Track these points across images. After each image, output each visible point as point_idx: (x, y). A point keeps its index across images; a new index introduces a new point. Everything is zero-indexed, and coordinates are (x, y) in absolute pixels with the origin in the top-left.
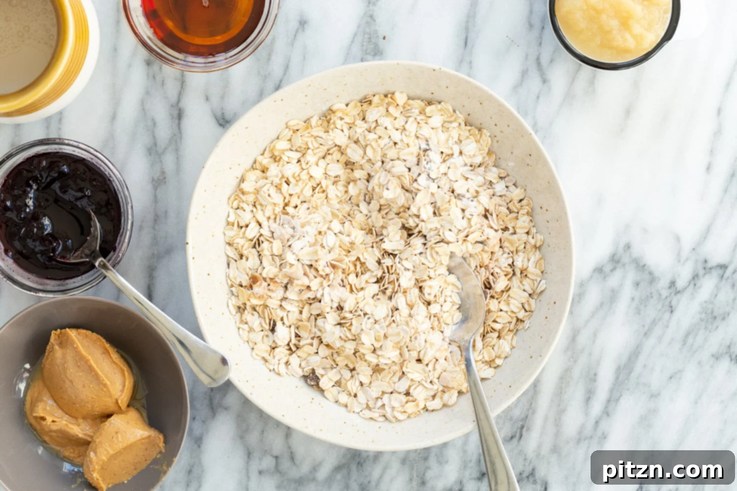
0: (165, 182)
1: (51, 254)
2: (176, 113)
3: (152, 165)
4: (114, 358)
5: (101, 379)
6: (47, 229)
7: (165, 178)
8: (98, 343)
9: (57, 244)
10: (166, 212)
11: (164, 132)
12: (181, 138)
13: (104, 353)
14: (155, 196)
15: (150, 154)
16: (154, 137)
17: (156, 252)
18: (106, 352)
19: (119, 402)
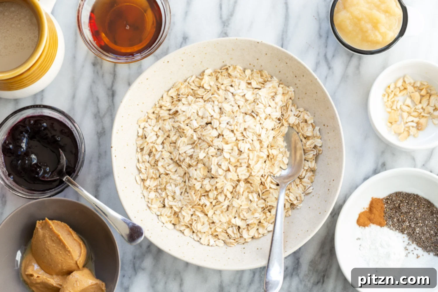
0: (105, 134)
1: (36, 176)
2: (111, 93)
3: (97, 124)
4: (74, 237)
5: (67, 247)
6: (34, 161)
7: (104, 132)
8: (65, 228)
9: (40, 170)
10: (106, 152)
11: (104, 105)
12: (114, 108)
13: (69, 234)
14: (99, 143)
15: (96, 118)
16: (98, 107)
17: (100, 176)
18: (70, 234)
19: (78, 262)
